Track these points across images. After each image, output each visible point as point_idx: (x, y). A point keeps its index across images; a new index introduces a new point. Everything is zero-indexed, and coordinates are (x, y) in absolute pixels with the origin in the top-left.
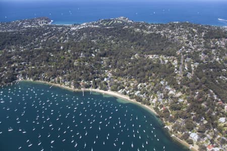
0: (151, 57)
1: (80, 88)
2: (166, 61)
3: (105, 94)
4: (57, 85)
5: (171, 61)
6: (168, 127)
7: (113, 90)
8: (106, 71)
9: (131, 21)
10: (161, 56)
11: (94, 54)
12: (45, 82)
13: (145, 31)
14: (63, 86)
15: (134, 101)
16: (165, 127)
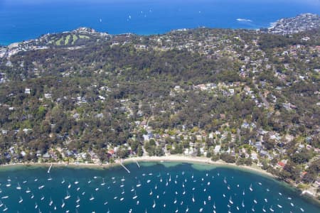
0: (203, 88)
1: (112, 161)
2: (232, 91)
3: (165, 161)
4: (59, 163)
5: (239, 89)
6: (309, 192)
7: (173, 153)
8: (137, 122)
9: (105, 34)
10: (219, 84)
11: (102, 95)
12: (26, 163)
13: (156, 48)
14: (73, 163)
15: (220, 163)
16: (304, 192)
